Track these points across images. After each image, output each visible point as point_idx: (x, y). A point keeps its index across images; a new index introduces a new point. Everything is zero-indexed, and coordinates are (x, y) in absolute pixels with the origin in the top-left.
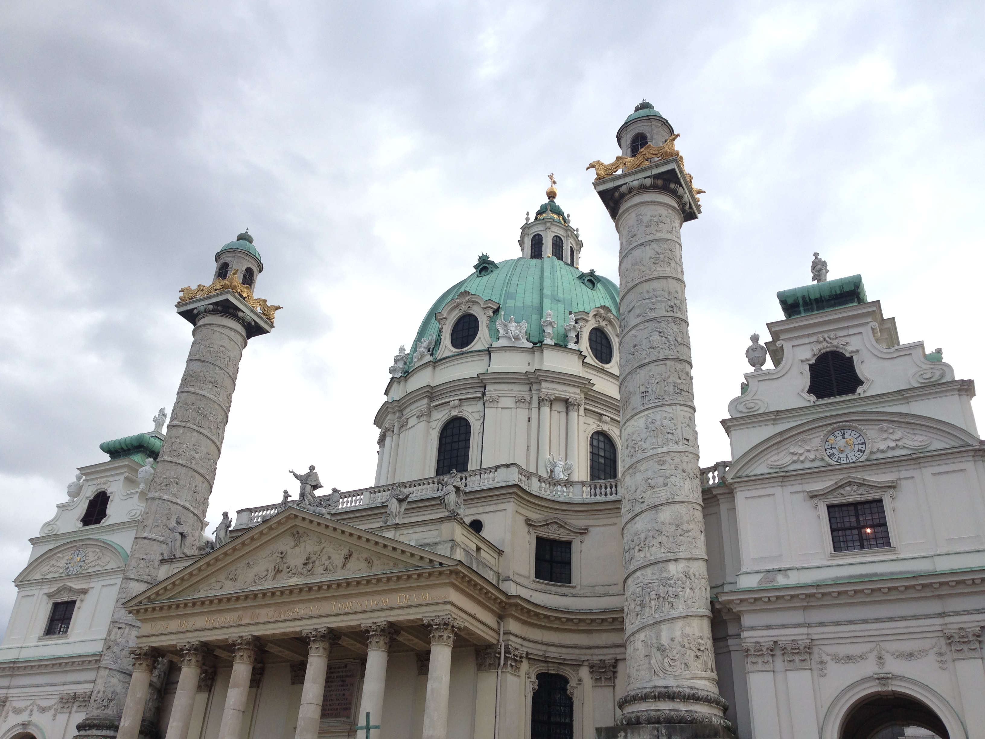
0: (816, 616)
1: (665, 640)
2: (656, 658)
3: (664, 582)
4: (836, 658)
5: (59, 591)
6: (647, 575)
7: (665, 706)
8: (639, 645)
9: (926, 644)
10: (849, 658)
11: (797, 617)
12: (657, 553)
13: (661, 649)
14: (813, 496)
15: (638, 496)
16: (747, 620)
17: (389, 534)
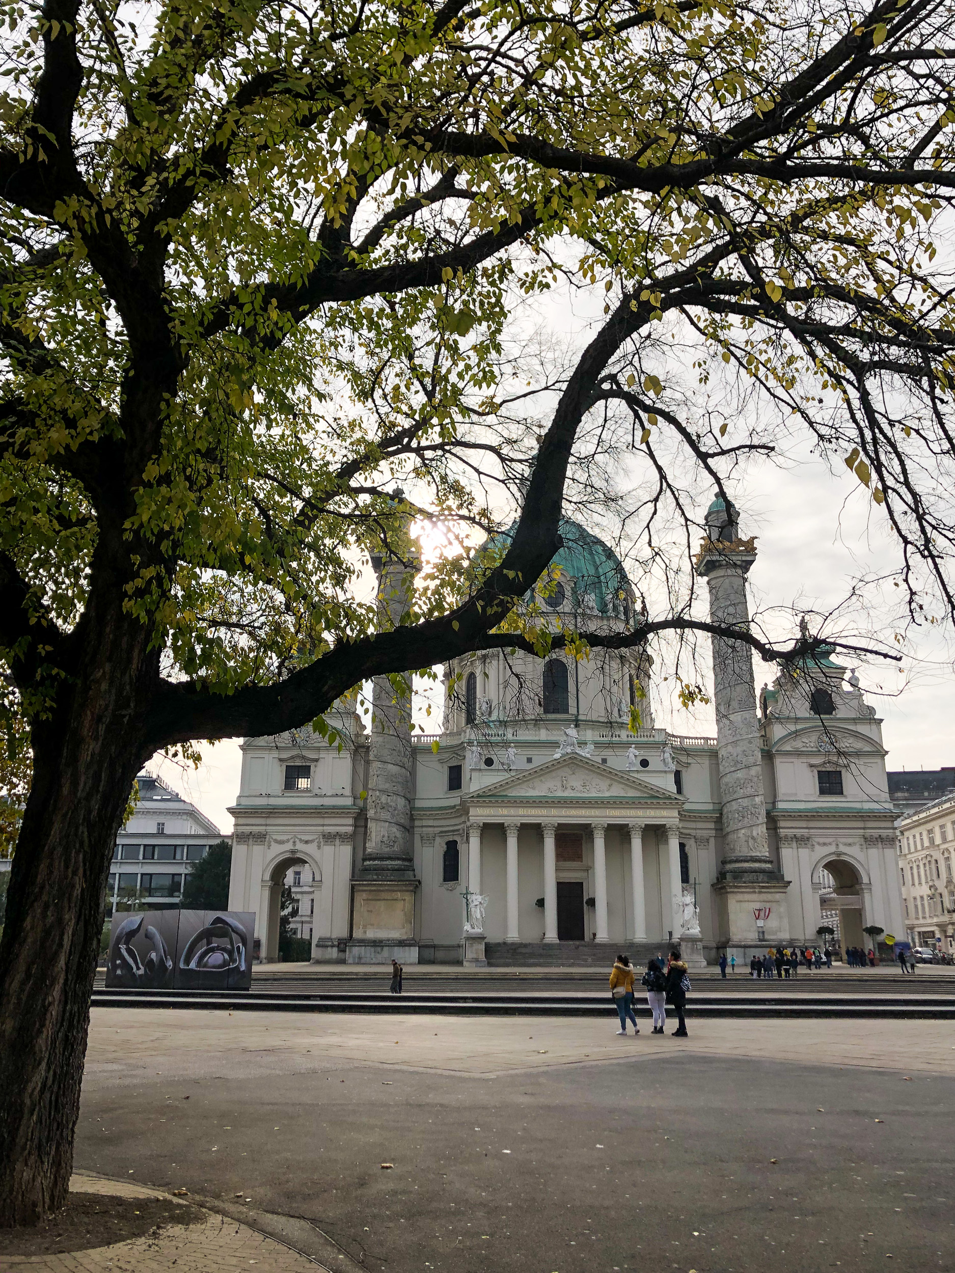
0: (812, 824)
1: (755, 834)
2: (751, 842)
3: (754, 806)
4: (819, 844)
5: (292, 758)
6: (745, 802)
7: (757, 865)
8: (741, 835)
9: (856, 840)
10: (825, 844)
11: (804, 824)
12: (749, 791)
13: (753, 838)
14: (812, 766)
15: (739, 758)
16: (782, 824)
17: (635, 775)
